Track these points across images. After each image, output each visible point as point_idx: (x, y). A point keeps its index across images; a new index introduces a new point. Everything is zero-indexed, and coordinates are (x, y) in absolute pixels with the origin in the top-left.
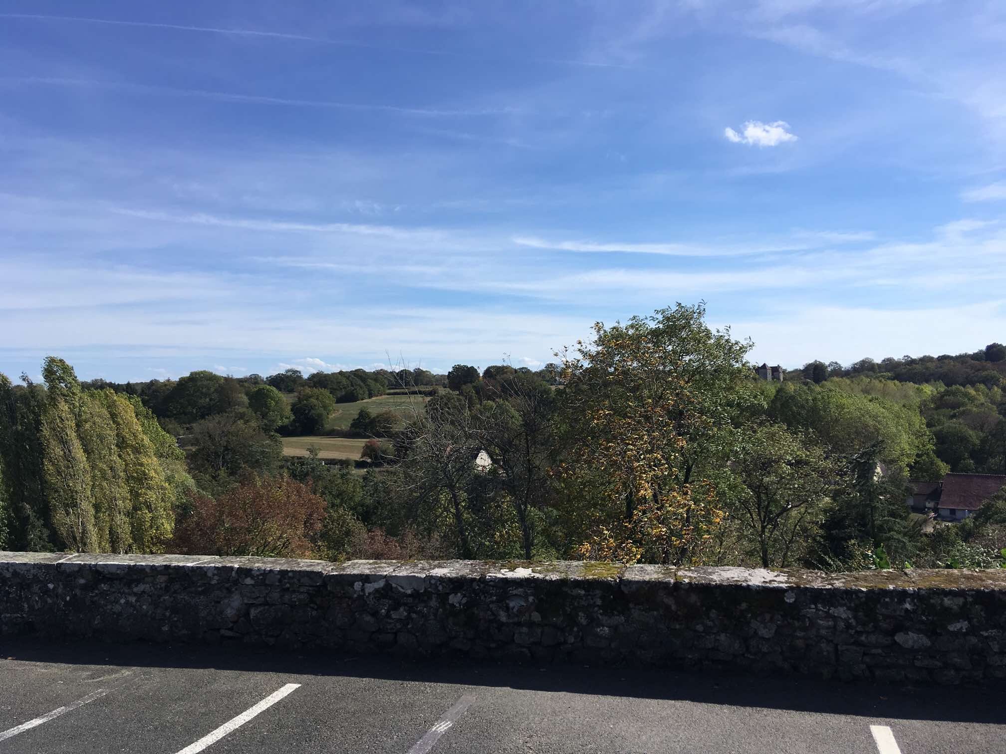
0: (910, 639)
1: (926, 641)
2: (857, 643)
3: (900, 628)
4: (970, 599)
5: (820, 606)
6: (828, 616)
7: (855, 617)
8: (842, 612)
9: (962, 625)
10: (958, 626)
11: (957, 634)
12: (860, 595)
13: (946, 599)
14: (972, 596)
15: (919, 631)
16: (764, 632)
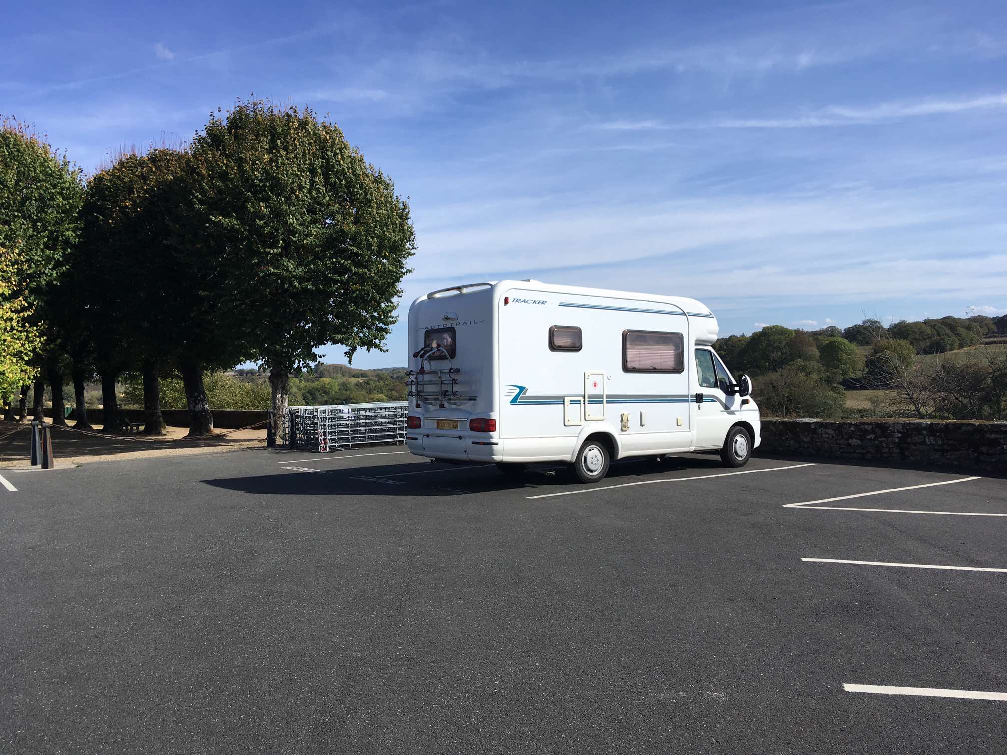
0: (854, 442)
1: (859, 442)
2: (837, 444)
3: (850, 438)
4: (874, 426)
5: (822, 429)
6: (826, 433)
7: (835, 434)
8: (830, 431)
9: (872, 436)
10: (870, 436)
11: (870, 440)
12: (836, 425)
13: (866, 426)
14: (874, 425)
15: (856, 439)
16: (805, 440)
